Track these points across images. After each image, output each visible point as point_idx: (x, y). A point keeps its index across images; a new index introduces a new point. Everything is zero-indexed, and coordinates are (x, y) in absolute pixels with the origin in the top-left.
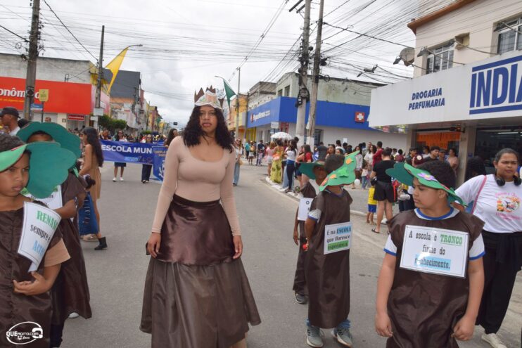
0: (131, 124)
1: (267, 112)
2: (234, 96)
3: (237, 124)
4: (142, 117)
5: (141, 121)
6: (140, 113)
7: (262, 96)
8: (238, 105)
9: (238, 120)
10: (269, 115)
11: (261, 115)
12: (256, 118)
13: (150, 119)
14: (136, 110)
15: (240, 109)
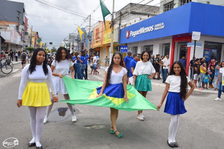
0: (16, 41)
1: (156, 26)
2: (110, 14)
3: (112, 40)
4: (27, 38)
5: (25, 40)
6: (25, 34)
7: (132, 16)
8: (113, 23)
9: (112, 37)
10: (163, 27)
11: (142, 30)
12: (134, 34)
13: (33, 40)
14: (20, 31)
15: (116, 26)
